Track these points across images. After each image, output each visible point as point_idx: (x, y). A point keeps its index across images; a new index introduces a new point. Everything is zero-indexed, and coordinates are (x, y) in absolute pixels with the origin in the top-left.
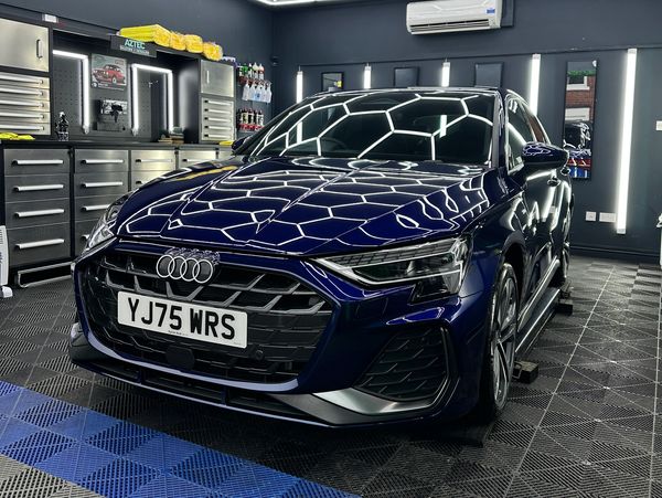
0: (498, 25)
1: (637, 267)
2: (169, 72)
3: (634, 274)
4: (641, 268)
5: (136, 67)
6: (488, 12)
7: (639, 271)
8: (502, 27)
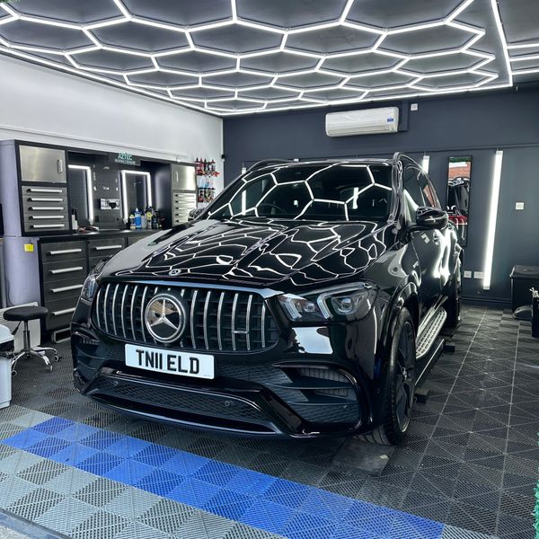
0: (396, 130)
1: (502, 312)
2: (148, 174)
3: (499, 318)
4: (505, 313)
5: (124, 172)
6: (388, 120)
7: (504, 316)
8: (399, 132)
